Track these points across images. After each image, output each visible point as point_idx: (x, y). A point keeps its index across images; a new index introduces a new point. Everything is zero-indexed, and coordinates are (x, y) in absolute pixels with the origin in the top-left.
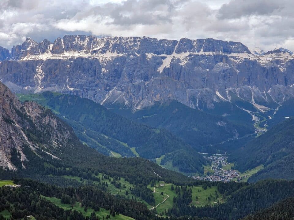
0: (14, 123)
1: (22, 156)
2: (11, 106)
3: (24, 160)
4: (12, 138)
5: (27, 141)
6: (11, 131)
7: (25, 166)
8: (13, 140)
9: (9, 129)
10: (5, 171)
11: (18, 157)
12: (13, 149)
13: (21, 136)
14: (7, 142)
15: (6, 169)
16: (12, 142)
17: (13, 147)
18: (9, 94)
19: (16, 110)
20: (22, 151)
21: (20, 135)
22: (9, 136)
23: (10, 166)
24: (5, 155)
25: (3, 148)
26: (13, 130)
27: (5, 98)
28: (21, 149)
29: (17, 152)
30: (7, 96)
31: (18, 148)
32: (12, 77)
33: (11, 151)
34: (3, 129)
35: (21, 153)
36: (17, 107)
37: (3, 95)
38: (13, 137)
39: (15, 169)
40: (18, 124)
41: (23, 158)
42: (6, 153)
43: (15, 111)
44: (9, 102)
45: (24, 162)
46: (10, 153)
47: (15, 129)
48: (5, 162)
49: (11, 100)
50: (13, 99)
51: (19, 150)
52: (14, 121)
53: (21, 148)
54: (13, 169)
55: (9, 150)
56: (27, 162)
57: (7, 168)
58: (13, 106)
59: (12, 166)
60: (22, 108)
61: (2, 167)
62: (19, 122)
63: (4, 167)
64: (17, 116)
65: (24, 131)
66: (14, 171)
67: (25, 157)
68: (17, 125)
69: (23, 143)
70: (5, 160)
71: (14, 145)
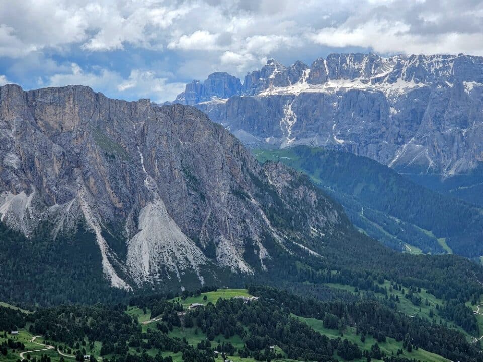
0: (248, 197)
1: (261, 250)
2: (245, 169)
3: (264, 257)
4: (245, 221)
5: (270, 227)
6: (245, 211)
7: (266, 267)
8: (247, 226)
9: (240, 207)
10: (234, 274)
11: (256, 252)
12: (247, 238)
13: (260, 218)
14: (238, 227)
15: (237, 272)
16: (246, 228)
17: (247, 236)
18: (240, 150)
19: (251, 175)
20: (260, 242)
21: (258, 216)
22: (241, 218)
23: (243, 266)
24: (234, 248)
25: (232, 237)
26: (246, 208)
27: (235, 156)
28: (260, 240)
29: (254, 244)
30: (238, 153)
31: (256, 238)
32: (244, 123)
33: (244, 242)
34: (232, 206)
35: (260, 245)
36: (253, 171)
37: (232, 152)
38: (247, 221)
39: (250, 271)
40: (254, 199)
41: (263, 253)
42: (237, 246)
43: (251, 177)
44: (240, 163)
45: (265, 261)
46: (243, 245)
47: (250, 207)
48: (234, 260)
49: (244, 160)
50: (247, 158)
51: (257, 241)
52: (249, 194)
53: (261, 237)
54: (247, 270)
55: (241, 242)
56: (270, 260)
57: (238, 269)
58: (247, 170)
59: (245, 267)
60: (260, 173)
61: (230, 267)
62: (256, 196)
63: (233, 268)
64: (253, 185)
65: (264, 211)
66: (249, 275)
67: (267, 253)
68: (253, 201)
69: (263, 230)
70: (236, 257)
71: (248, 233)
